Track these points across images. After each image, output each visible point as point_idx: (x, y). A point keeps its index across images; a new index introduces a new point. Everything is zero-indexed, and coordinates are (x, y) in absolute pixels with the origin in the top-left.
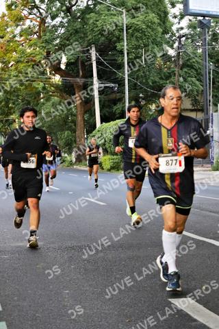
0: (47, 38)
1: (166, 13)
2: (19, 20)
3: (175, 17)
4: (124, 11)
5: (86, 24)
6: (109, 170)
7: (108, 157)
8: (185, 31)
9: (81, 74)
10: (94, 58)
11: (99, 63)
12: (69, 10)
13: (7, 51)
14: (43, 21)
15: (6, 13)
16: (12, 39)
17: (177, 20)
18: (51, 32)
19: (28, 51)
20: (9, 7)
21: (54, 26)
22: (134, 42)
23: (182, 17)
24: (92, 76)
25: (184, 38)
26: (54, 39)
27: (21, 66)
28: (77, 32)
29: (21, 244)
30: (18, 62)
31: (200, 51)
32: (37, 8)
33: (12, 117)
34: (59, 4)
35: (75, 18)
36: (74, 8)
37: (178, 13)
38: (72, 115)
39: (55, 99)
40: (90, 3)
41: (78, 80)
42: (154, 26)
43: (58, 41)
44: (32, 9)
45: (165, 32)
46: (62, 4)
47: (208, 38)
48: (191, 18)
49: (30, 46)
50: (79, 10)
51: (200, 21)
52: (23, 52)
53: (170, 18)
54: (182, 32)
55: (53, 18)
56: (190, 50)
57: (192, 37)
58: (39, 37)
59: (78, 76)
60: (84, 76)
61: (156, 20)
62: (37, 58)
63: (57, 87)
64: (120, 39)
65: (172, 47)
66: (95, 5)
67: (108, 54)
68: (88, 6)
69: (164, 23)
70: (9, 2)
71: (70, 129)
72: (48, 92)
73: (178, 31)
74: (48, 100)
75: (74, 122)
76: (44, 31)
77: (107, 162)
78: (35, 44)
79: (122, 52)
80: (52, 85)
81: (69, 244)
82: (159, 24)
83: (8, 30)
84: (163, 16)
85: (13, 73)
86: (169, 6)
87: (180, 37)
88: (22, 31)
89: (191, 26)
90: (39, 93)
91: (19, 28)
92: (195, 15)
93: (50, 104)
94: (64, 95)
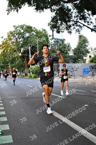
0: (18, 44)
1: (48, 38)
2: (11, 39)
3: (50, 39)
4: (37, 38)
5: (28, 41)
6: (33, 78)
7: (33, 75)
8: (53, 43)
9: (26, 53)
10: (30, 49)
11: (31, 50)
12: (23, 37)
13: (8, 47)
14: (17, 40)
15: (7, 37)
16: (9, 44)
17: (51, 40)
18: (19, 42)
19: (13, 47)
20: (8, 36)
21: (20, 41)
22: (40, 45)
23: (52, 39)
24: (29, 54)
25: (52, 45)
26: (20, 44)
27: (11, 51)
28: (25, 43)
29: (11, 97)
30: (10, 50)
31: (56, 48)
32: (15, 36)
33: (9, 64)
34: (21, 36)
35: (25, 39)
36: (25, 37)
37: (51, 39)
38: (24, 64)
39: (20, 60)
40: (29, 35)
41: (26, 55)
42: (45, 42)
43: (20, 45)
44: (14, 37)
45: (48, 43)
46: (22, 36)
47: (59, 45)
48: (54, 40)
49: (13, 46)
50: (26, 37)
51: (57, 41)
52: (12, 47)
53: (49, 40)
54: (52, 43)
55: (19, 39)
56: (54, 48)
57: (55, 45)
58: (16, 44)
59: (26, 54)
60: (27, 54)
61: (46, 40)
62: (15, 49)
63: (20, 56)
64: (36, 45)
65: (49, 47)
66: (30, 36)
67: (33, 48)
68: (28, 36)
69: (48, 41)
70: (8, 35)
71: (23, 67)
72: (18, 58)
73: (51, 43)
74: (18, 60)
75: (25, 66)
76: (17, 42)
77: (33, 76)
78: (15, 46)
79: (37, 48)
80: (19, 56)
81: (23, 97)
82: (46, 41)
83: (8, 42)
84: (47, 39)
85: (9, 53)
86: (49, 37)
87: (52, 44)
88: (11, 42)
89: (54, 42)
90: (15, 58)
91: (11, 41)
92: (55, 39)
93: (18, 61)
94: (22, 59)
